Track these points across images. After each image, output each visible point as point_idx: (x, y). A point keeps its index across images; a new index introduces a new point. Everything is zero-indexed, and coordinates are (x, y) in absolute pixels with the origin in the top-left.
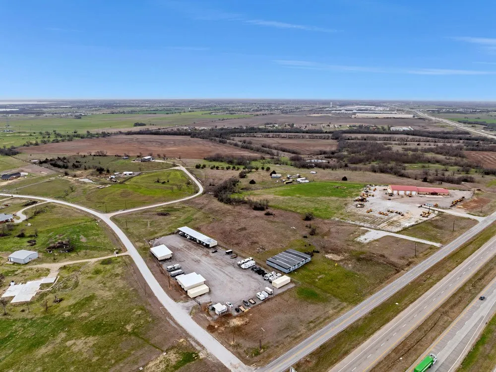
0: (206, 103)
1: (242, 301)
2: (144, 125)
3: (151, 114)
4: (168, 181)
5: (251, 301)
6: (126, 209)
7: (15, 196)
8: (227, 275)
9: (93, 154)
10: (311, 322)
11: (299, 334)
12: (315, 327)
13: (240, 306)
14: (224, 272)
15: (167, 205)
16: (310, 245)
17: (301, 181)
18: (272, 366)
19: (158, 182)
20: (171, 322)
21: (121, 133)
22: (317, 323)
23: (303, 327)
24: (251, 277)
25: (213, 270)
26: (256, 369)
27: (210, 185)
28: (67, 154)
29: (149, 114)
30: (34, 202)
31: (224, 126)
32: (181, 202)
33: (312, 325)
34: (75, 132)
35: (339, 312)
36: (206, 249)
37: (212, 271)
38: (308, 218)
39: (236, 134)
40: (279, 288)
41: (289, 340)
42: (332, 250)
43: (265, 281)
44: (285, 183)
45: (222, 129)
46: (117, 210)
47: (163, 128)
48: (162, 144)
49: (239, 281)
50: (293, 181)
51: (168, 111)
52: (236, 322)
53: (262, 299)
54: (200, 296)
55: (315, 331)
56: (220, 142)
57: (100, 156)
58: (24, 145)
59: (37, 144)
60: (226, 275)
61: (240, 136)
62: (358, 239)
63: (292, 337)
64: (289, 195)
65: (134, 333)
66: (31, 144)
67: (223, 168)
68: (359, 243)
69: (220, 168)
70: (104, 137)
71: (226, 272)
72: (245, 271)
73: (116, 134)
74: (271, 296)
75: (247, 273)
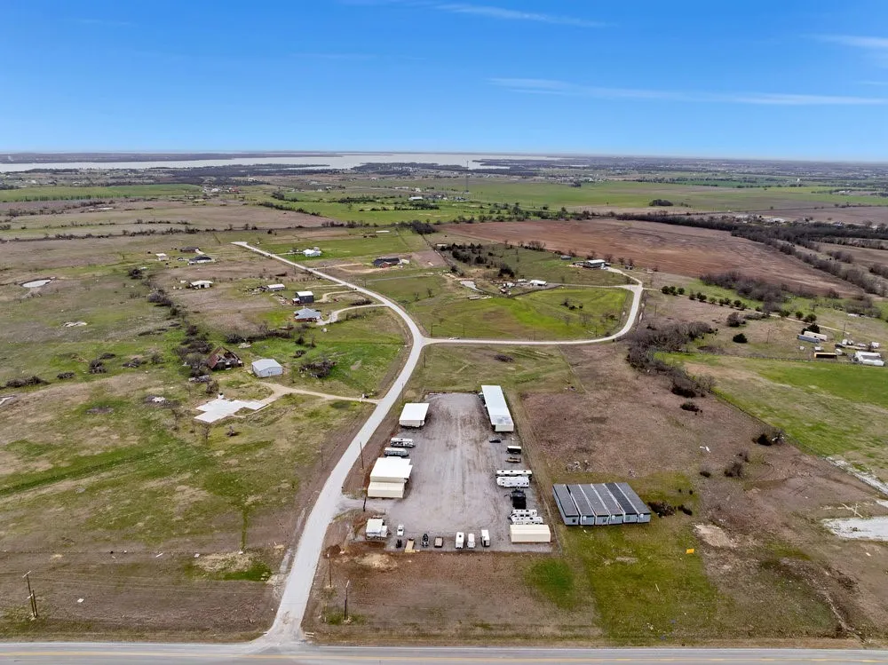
0: (850, 171)
1: (423, 534)
2: (669, 204)
3: (708, 185)
4: (581, 307)
5: (439, 540)
6: (464, 337)
7: (359, 289)
8: (463, 484)
9: (525, 245)
10: (485, 626)
11: (436, 632)
12: (477, 637)
13: (411, 540)
14: (464, 479)
15: (529, 345)
16: (691, 492)
17: (861, 359)
18: (328, 651)
19: (566, 304)
20: (302, 517)
21: (612, 215)
22: (493, 633)
23: (458, 625)
24: (497, 504)
26: (305, 641)
27: (648, 328)
28: (492, 241)
29: (704, 185)
30: (368, 302)
31: (830, 219)
32: (559, 345)
33: (479, 631)
34: (545, 208)
35: (562, 638)
36: (485, 433)
38: (763, 440)
39: (837, 239)
40: (514, 543)
41: (409, 630)
42: (731, 520)
44: (815, 354)
45: (818, 225)
46: (449, 336)
47: (697, 213)
48: (662, 240)
49: (467, 502)
50: (844, 354)
51: (750, 182)
52: (375, 560)
53: (457, 546)
54: (383, 498)
55: (470, 644)
56: (783, 249)
57: (534, 249)
58: (455, 221)
59: (471, 221)
60: (461, 484)
61: (844, 244)
62: (830, 524)
63: (418, 629)
64: (791, 381)
65: (247, 510)
66: (464, 220)
67: (713, 302)
68: (823, 531)
69: (707, 301)
70: (578, 219)
71: (467, 480)
72: (497, 489)
73: (604, 217)
74: (480, 548)
75: (499, 495)
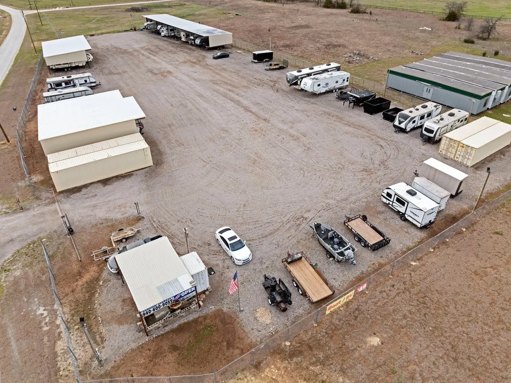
1: (307, 227)
5: (358, 226)
6: (74, 6)
8: (247, 109)
13: (293, 261)
14: (238, 103)
24: (341, 119)
25: (201, 96)
36: (199, 53)
37: (198, 99)
38: (452, 17)
43: (401, 136)
46: (55, 7)
49: (293, 132)
53: (421, 220)
60: (241, 109)
71: (245, 102)
72: (313, 100)
